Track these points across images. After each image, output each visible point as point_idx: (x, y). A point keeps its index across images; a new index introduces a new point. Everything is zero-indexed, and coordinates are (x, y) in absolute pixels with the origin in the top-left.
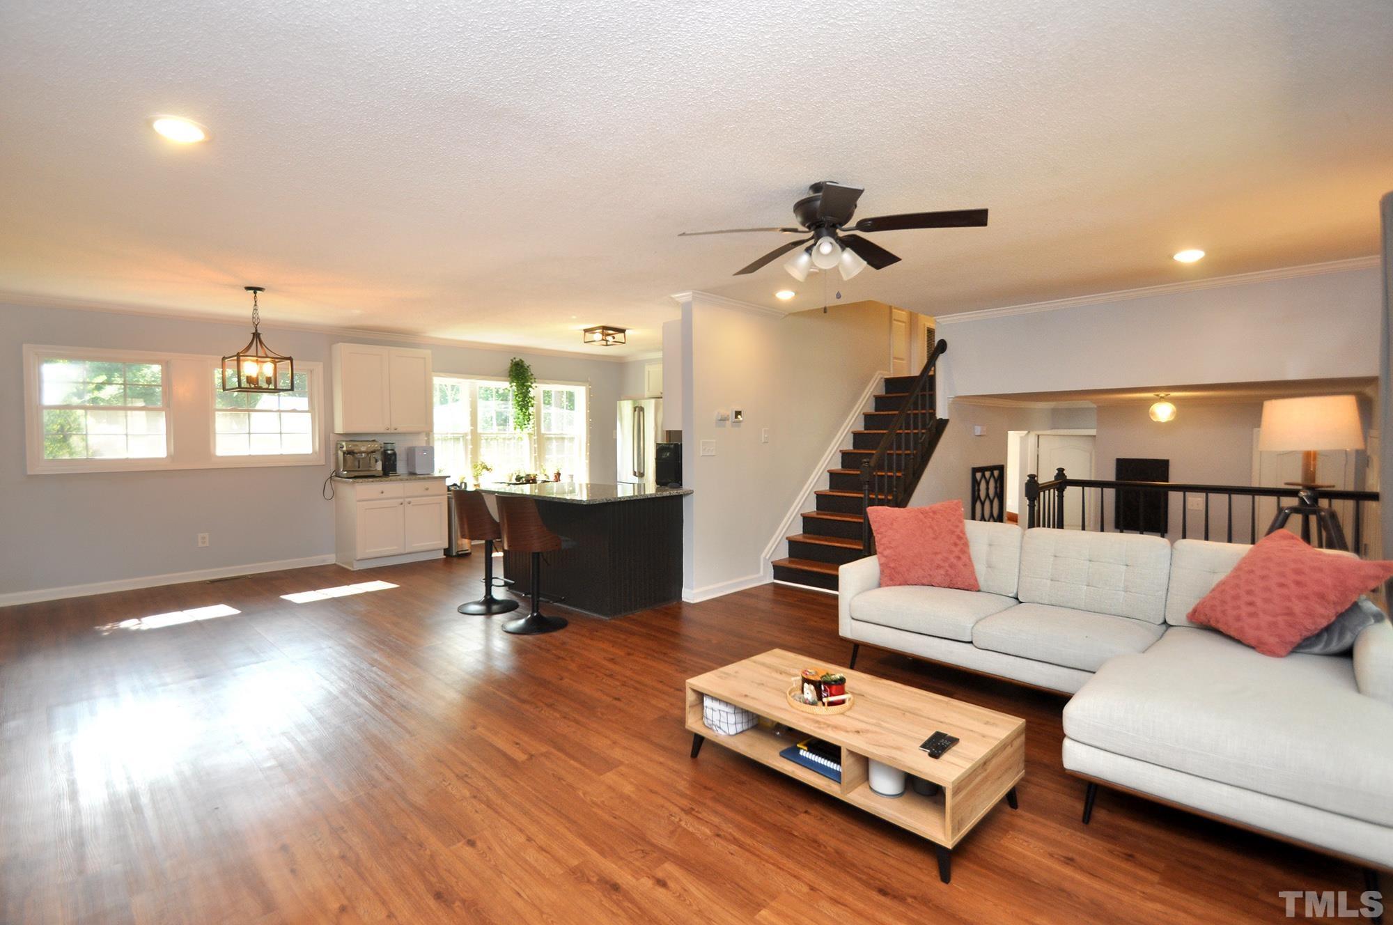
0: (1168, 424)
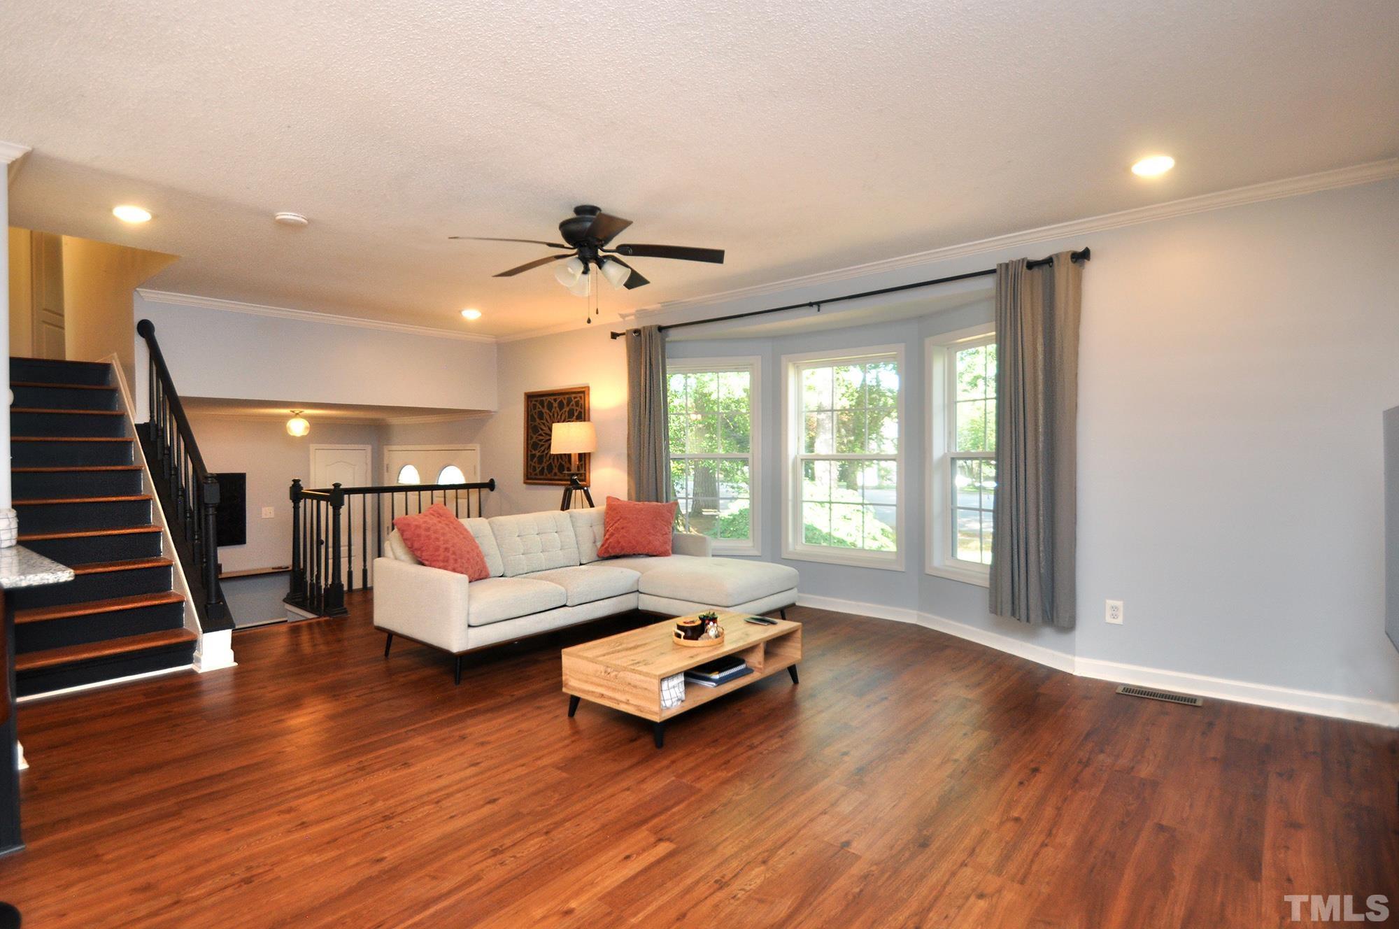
0: (303, 438)
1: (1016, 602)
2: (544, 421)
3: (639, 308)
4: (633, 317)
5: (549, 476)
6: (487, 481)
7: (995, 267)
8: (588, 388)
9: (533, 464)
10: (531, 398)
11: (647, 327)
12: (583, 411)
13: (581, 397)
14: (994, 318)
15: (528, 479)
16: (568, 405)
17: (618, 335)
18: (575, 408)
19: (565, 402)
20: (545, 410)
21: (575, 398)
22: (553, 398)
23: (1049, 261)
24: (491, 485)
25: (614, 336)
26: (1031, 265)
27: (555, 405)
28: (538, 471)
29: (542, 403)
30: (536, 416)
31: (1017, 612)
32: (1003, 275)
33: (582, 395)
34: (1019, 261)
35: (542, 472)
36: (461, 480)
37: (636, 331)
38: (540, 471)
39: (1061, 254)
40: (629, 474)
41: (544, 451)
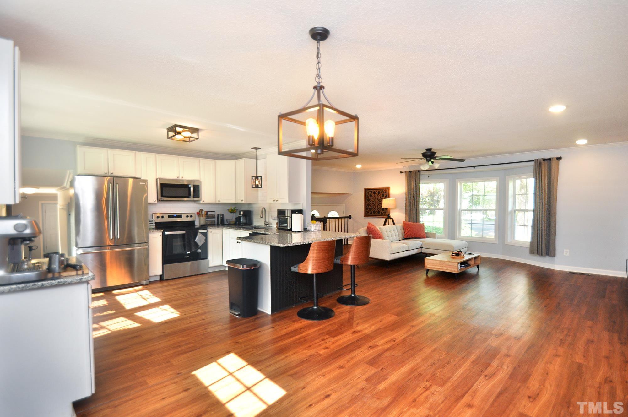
1: (538, 250)
2: (372, 197)
3: (411, 165)
4: (407, 167)
5: (374, 215)
6: (349, 216)
7: (534, 160)
8: (389, 188)
9: (368, 211)
10: (366, 190)
11: (415, 170)
12: (387, 195)
13: (387, 191)
14: (533, 172)
15: (365, 215)
16: (382, 193)
17: (403, 172)
18: (385, 194)
19: (381, 192)
20: (373, 194)
21: (385, 191)
22: (376, 190)
23: (550, 159)
24: (350, 217)
25: (401, 172)
26: (544, 160)
27: (377, 192)
28: (369, 213)
29: (371, 192)
30: (369, 196)
31: (539, 253)
32: (536, 162)
33: (387, 190)
34: (541, 159)
35: (371, 213)
36: (338, 216)
37: (410, 172)
38: (370, 213)
39: (553, 158)
40: (406, 214)
41: (372, 207)
